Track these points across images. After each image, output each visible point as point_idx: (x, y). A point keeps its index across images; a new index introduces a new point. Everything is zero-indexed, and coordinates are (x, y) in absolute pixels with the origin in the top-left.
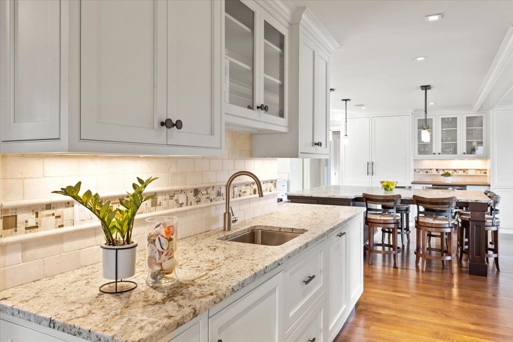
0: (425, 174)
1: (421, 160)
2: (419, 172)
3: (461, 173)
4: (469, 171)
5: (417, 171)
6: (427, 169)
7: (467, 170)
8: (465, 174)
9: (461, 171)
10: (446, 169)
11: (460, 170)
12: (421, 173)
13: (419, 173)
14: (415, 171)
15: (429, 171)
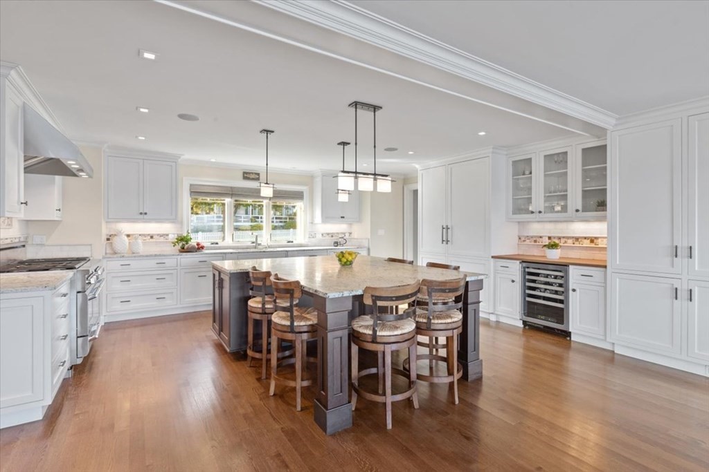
0: (533, 243)
1: (528, 222)
2: (524, 241)
3: (587, 243)
4: (600, 240)
5: (523, 239)
6: (535, 237)
7: (596, 238)
8: (593, 245)
9: (586, 241)
10: (564, 237)
11: (585, 238)
12: (528, 242)
13: (525, 243)
14: (520, 238)
15: (538, 240)
